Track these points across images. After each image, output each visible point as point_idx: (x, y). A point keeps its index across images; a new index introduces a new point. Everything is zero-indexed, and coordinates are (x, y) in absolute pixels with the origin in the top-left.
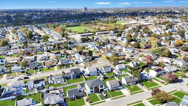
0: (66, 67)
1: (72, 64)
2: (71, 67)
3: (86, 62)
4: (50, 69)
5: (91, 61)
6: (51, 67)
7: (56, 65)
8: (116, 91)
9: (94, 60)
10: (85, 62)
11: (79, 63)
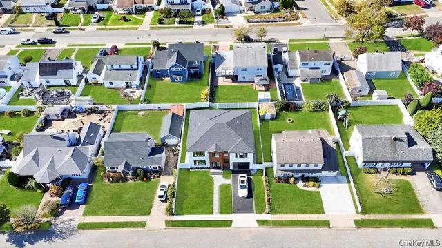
0: (180, 22)
1: (204, 12)
2: (196, 27)
3: (257, 13)
4: (128, 20)
5: (276, 10)
6: (136, 14)
7: (153, 9)
8: (300, 185)
9: (289, 10)
10: (252, 13)
11: (231, 14)
